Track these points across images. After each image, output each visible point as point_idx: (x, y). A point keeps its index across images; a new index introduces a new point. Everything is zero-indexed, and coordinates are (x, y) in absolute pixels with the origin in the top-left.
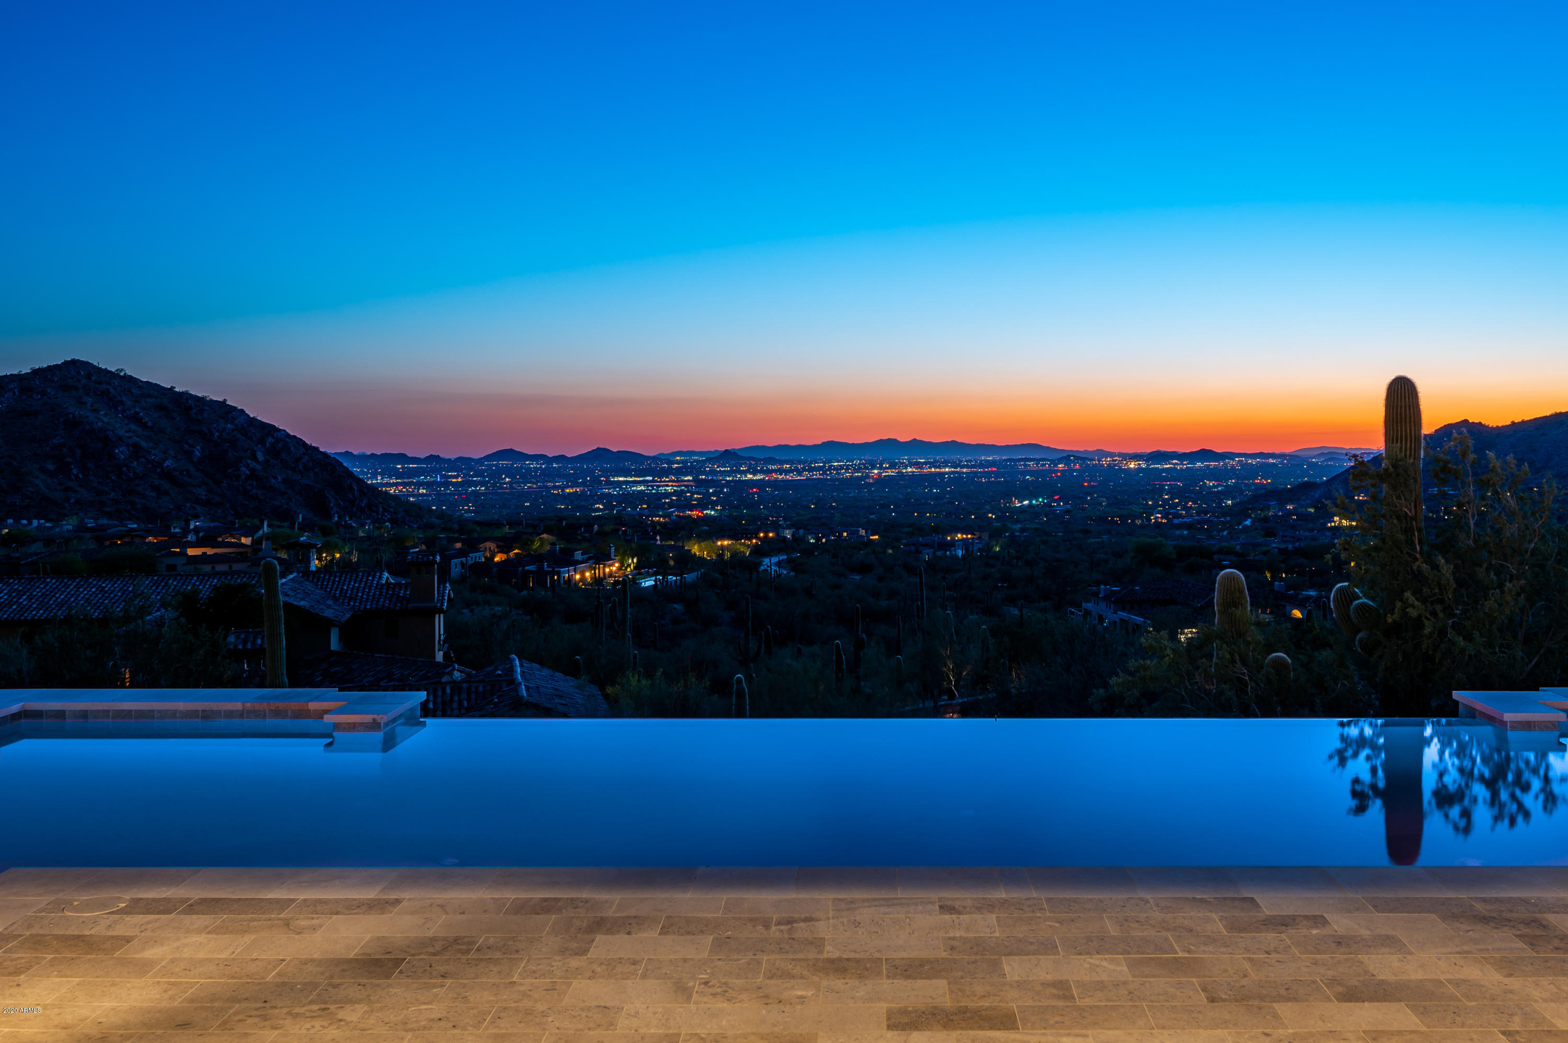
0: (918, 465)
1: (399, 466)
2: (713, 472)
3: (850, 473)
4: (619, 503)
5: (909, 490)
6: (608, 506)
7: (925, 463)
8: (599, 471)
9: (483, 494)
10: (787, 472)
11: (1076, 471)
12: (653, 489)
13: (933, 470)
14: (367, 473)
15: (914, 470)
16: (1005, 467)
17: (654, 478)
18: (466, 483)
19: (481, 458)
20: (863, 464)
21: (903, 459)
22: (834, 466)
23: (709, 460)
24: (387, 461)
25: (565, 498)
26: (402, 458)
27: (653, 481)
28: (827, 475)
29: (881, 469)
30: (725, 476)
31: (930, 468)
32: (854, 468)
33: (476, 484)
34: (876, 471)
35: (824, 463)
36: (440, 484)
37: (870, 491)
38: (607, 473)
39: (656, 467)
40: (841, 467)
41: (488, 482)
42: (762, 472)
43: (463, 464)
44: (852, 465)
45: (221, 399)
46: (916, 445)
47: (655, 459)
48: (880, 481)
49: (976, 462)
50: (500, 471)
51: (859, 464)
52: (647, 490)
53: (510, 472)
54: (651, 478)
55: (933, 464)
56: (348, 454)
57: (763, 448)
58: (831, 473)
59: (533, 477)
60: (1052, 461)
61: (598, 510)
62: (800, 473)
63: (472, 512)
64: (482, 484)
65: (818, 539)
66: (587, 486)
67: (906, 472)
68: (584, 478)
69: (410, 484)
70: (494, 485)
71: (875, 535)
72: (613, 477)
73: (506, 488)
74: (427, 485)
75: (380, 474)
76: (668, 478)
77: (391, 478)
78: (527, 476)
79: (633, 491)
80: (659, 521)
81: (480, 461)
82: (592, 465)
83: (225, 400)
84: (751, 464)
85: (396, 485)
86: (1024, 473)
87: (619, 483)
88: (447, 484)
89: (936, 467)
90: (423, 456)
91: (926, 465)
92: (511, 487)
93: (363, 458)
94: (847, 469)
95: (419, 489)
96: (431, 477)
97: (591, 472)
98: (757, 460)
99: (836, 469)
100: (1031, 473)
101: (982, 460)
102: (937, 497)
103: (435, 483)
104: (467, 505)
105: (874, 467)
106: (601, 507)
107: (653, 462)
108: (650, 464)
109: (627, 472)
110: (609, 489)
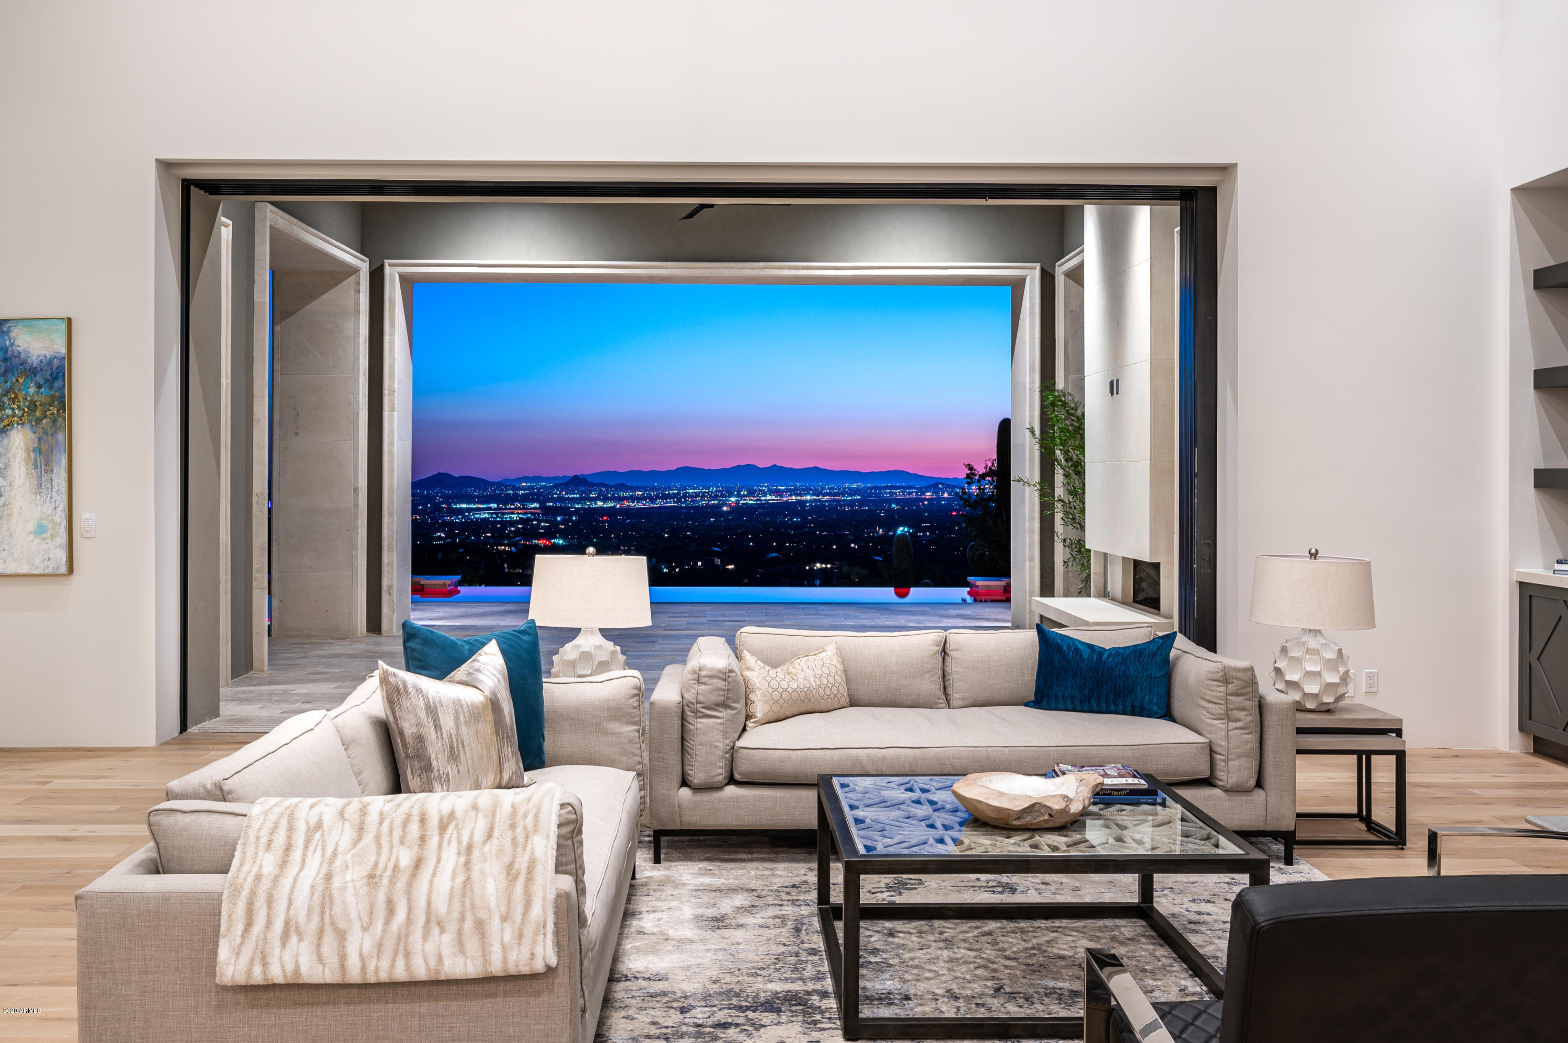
0: (778, 493)
2: (561, 499)
3: (706, 501)
4: (462, 531)
5: (768, 519)
6: (451, 535)
7: (787, 491)
8: (440, 497)
10: (639, 499)
11: (945, 499)
12: (498, 517)
13: (794, 497)
15: (774, 497)
16: (870, 495)
17: (498, 505)
20: (720, 491)
21: (762, 487)
22: (689, 493)
23: (556, 486)
27: (498, 508)
28: (682, 503)
29: (738, 497)
30: (574, 503)
31: (791, 495)
32: (711, 496)
34: (733, 499)
35: (679, 490)
37: (726, 520)
38: (448, 499)
39: (500, 494)
40: (697, 495)
42: (613, 499)
44: (708, 493)
46: (777, 472)
47: (499, 485)
48: (738, 510)
49: (839, 489)
51: (716, 491)
52: (492, 518)
54: (495, 505)
55: (794, 492)
57: (615, 474)
58: (686, 501)
60: (920, 489)
61: (440, 538)
62: (653, 500)
65: (671, 569)
66: (428, 514)
67: (765, 500)
68: (425, 505)
71: (731, 564)
72: (456, 503)
76: (513, 505)
79: (477, 519)
80: (504, 550)
82: (433, 491)
84: (601, 491)
86: (890, 501)
87: (461, 511)
89: (797, 495)
91: (786, 492)
94: (703, 496)
97: (431, 498)
98: (608, 487)
99: (691, 496)
100: (897, 501)
101: (845, 488)
102: (796, 526)
105: (731, 495)
106: (443, 535)
107: (497, 488)
108: (494, 491)
109: (470, 500)
110: (451, 517)
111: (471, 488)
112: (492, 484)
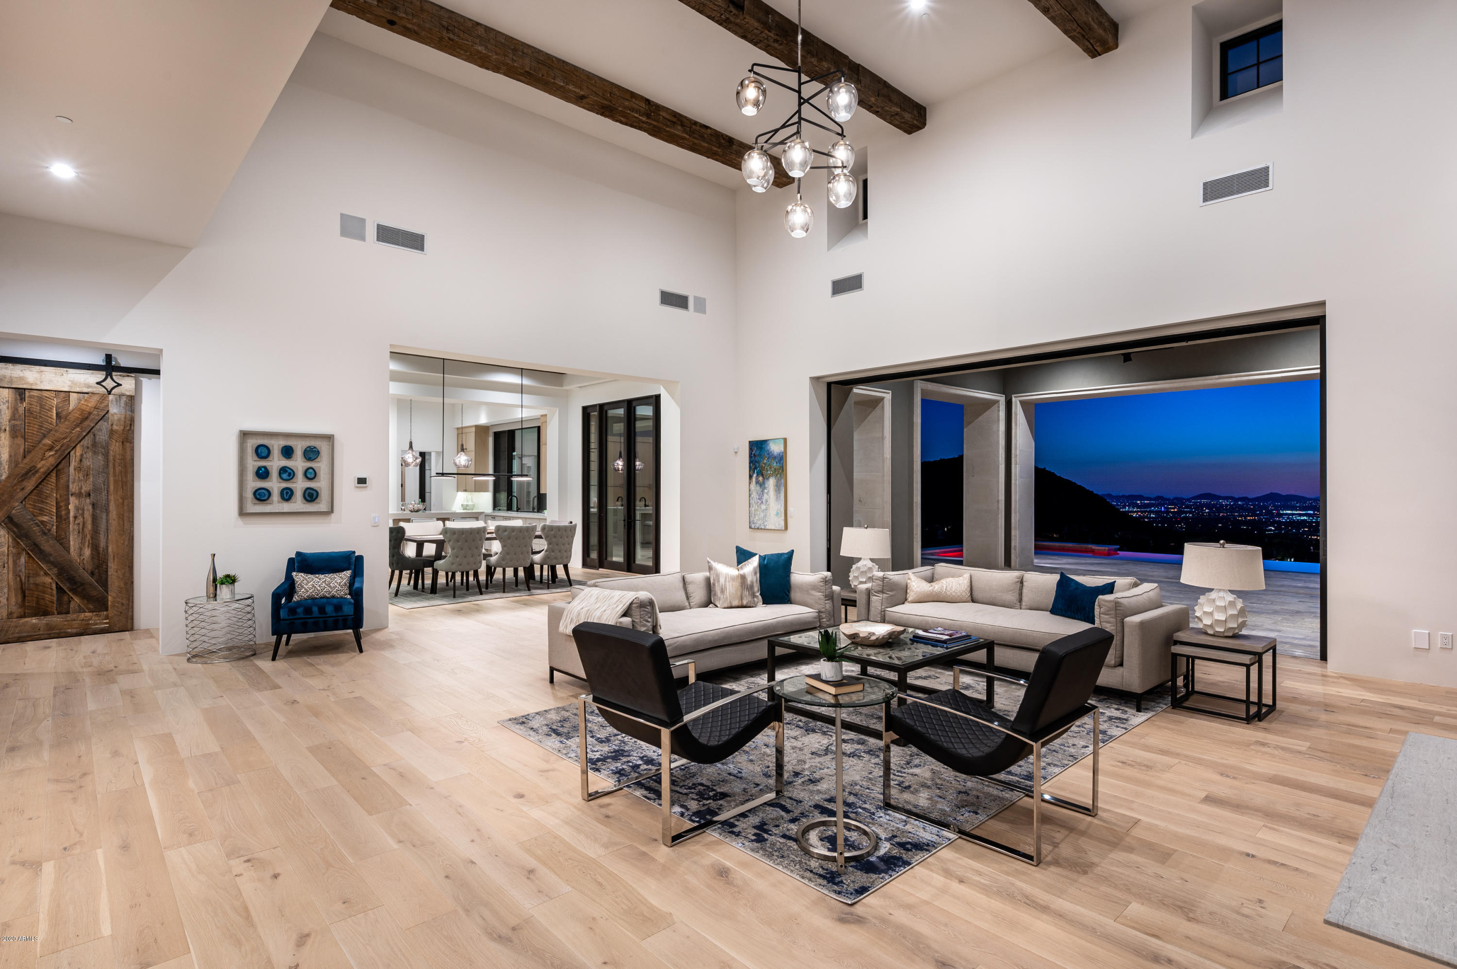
1: (1139, 502)
6: (1278, 528)
8: (1272, 507)
9: (1190, 518)
12: (1314, 519)
14: (1120, 505)
17: (1314, 512)
18: (1180, 512)
19: (1190, 498)
24: (1131, 499)
25: (1246, 523)
26: (1141, 498)
27: (1314, 514)
33: (1186, 513)
36: (1164, 512)
38: (1277, 508)
41: (1195, 511)
43: (1178, 501)
45: (1043, 468)
50: (1202, 506)
53: (1208, 506)
54: (1312, 512)
56: (1109, 495)
59: (1224, 509)
61: (1271, 530)
63: (1184, 528)
64: (1190, 513)
66: (1263, 516)
68: (1261, 511)
69: (1145, 512)
70: (1198, 514)
72: (1283, 510)
73: (1206, 515)
74: (1156, 512)
75: (1128, 506)
77: (1134, 508)
78: (1221, 508)
79: (1298, 520)
81: (1189, 500)
82: (1267, 503)
83: (1045, 468)
85: (1137, 512)
87: (1286, 514)
88: (1168, 512)
90: (1153, 496)
92: (1209, 514)
93: (1118, 498)
95: (1150, 515)
96: (1158, 508)
97: (1266, 508)
103: (1161, 511)
104: (1181, 524)
106: (1273, 528)
107: (1314, 502)
108: (1311, 503)
109: (1293, 508)
110: (1279, 518)
111: (1294, 501)
112: (1310, 499)
